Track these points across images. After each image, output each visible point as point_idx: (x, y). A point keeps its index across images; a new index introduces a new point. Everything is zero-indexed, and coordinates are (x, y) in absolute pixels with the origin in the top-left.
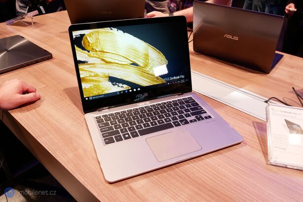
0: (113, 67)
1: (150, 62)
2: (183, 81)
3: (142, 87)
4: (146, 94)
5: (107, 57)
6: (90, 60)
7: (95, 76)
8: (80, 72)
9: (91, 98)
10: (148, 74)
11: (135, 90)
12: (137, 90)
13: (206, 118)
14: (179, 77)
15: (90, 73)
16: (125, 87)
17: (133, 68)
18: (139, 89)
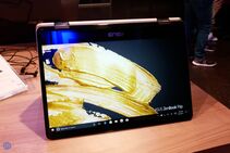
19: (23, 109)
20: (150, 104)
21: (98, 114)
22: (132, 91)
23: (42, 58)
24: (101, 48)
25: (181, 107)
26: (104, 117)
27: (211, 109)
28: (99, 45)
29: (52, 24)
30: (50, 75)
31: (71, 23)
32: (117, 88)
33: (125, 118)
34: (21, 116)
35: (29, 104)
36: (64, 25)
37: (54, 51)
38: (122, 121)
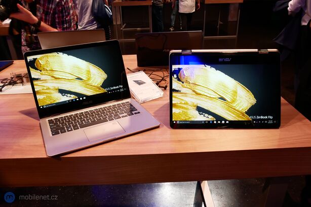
0: (61, 82)
1: (91, 76)
2: (122, 90)
3: (87, 96)
4: (91, 102)
5: (56, 75)
6: (43, 77)
7: (47, 89)
8: (35, 87)
9: (45, 107)
10: (91, 85)
11: (81, 99)
12: (83, 98)
13: (136, 113)
14: (118, 87)
15: (43, 87)
16: (73, 97)
17: (78, 82)
18: (84, 98)
19: (156, 109)
20: (246, 113)
21: (206, 115)
22: (233, 101)
23: (172, 73)
24: (213, 69)
25: (271, 117)
26: (211, 118)
27: (299, 124)
28: (212, 66)
29: (180, 51)
30: (176, 85)
31: (193, 51)
32: (222, 98)
33: (226, 120)
34: (154, 113)
35: (161, 106)
36: (188, 52)
37: (180, 69)
38: (223, 122)
